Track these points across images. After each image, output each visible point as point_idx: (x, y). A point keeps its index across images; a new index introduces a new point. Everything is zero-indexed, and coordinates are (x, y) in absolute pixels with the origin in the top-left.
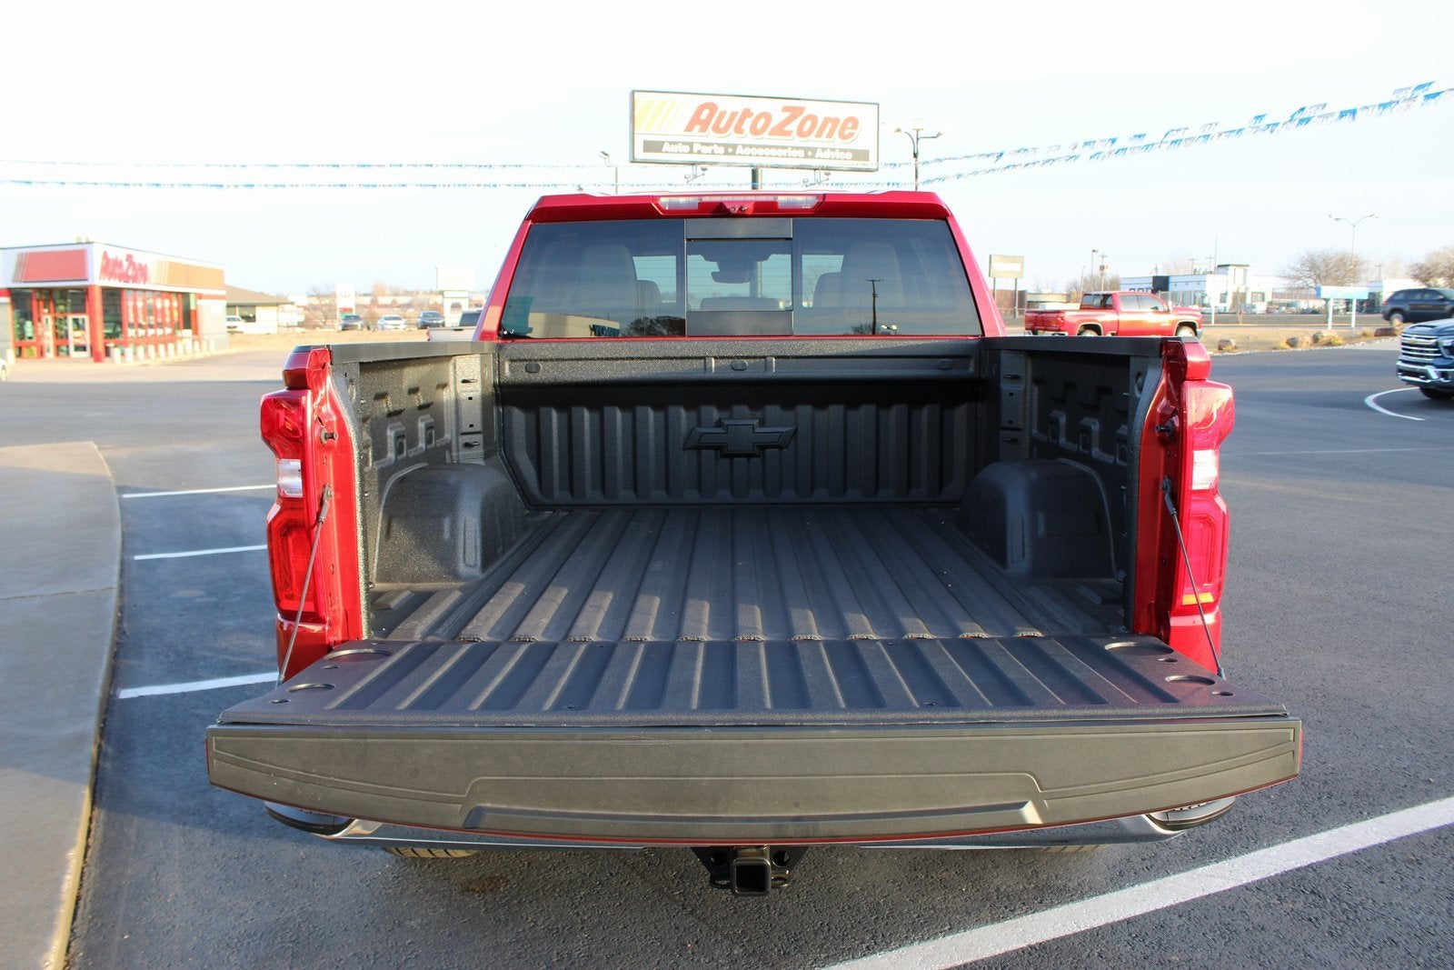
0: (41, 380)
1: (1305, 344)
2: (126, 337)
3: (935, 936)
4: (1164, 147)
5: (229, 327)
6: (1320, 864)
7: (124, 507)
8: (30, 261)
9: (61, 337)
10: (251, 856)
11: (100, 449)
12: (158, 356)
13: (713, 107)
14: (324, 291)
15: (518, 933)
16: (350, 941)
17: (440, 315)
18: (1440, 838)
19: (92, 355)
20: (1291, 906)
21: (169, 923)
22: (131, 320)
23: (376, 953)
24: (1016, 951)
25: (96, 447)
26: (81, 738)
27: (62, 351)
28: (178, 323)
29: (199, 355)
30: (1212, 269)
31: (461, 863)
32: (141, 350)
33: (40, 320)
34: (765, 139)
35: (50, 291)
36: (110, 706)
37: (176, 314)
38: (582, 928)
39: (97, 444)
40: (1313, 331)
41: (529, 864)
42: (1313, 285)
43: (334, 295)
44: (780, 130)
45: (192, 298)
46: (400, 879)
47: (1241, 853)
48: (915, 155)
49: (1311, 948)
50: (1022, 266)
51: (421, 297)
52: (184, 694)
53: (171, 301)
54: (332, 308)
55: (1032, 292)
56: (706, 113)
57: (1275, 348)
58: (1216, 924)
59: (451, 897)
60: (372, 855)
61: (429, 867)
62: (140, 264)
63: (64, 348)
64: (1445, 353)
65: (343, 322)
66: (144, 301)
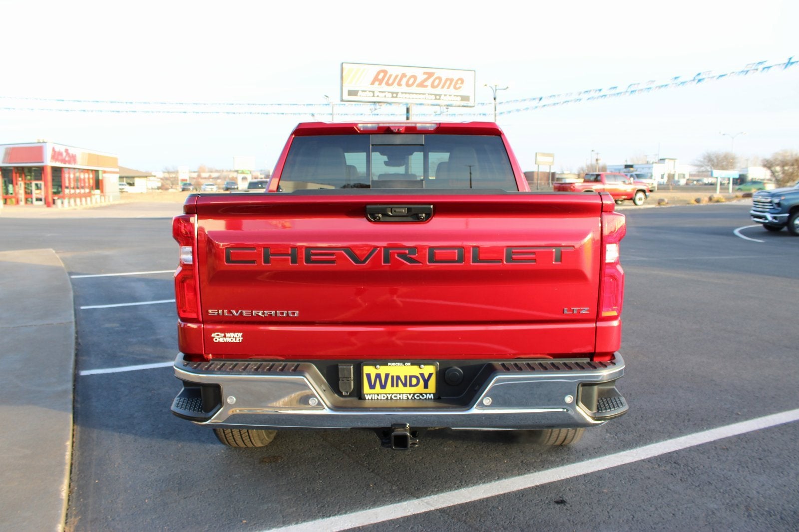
0: (18, 217)
1: (705, 202)
2: (64, 194)
3: (491, 481)
4: (627, 94)
5: (120, 189)
6: (680, 451)
7: (74, 282)
8: (13, 152)
9: (28, 193)
10: (154, 447)
11: (56, 253)
12: (81, 204)
13: (385, 72)
14: (171, 170)
15: (288, 480)
16: (206, 484)
17: (235, 184)
18: (739, 439)
19: (45, 203)
20: (664, 468)
21: (117, 476)
22: (67, 184)
23: (219, 489)
24: (529, 488)
25: (54, 251)
26: (65, 392)
27: (29, 201)
28: (92, 187)
29: (104, 204)
30: (657, 161)
31: (259, 450)
32: (72, 201)
33: (17, 184)
34: (414, 89)
35: (23, 168)
36: (76, 378)
37: (91, 181)
38: (319, 478)
39: (54, 249)
40: (709, 194)
41: (293, 450)
42: (710, 170)
43: (176, 172)
44: (421, 85)
45: (100, 173)
46: (229, 457)
47: (642, 446)
48: (495, 99)
49: (671, 486)
50: (553, 159)
51: (225, 174)
52: (113, 374)
53: (89, 175)
54: (176, 179)
55: (559, 173)
56: (382, 75)
57: (689, 204)
58: (627, 476)
59: (254, 464)
60: (215, 446)
61: (243, 452)
62: (72, 154)
63: (30, 199)
64: (775, 206)
65: (182, 187)
66: (74, 174)
